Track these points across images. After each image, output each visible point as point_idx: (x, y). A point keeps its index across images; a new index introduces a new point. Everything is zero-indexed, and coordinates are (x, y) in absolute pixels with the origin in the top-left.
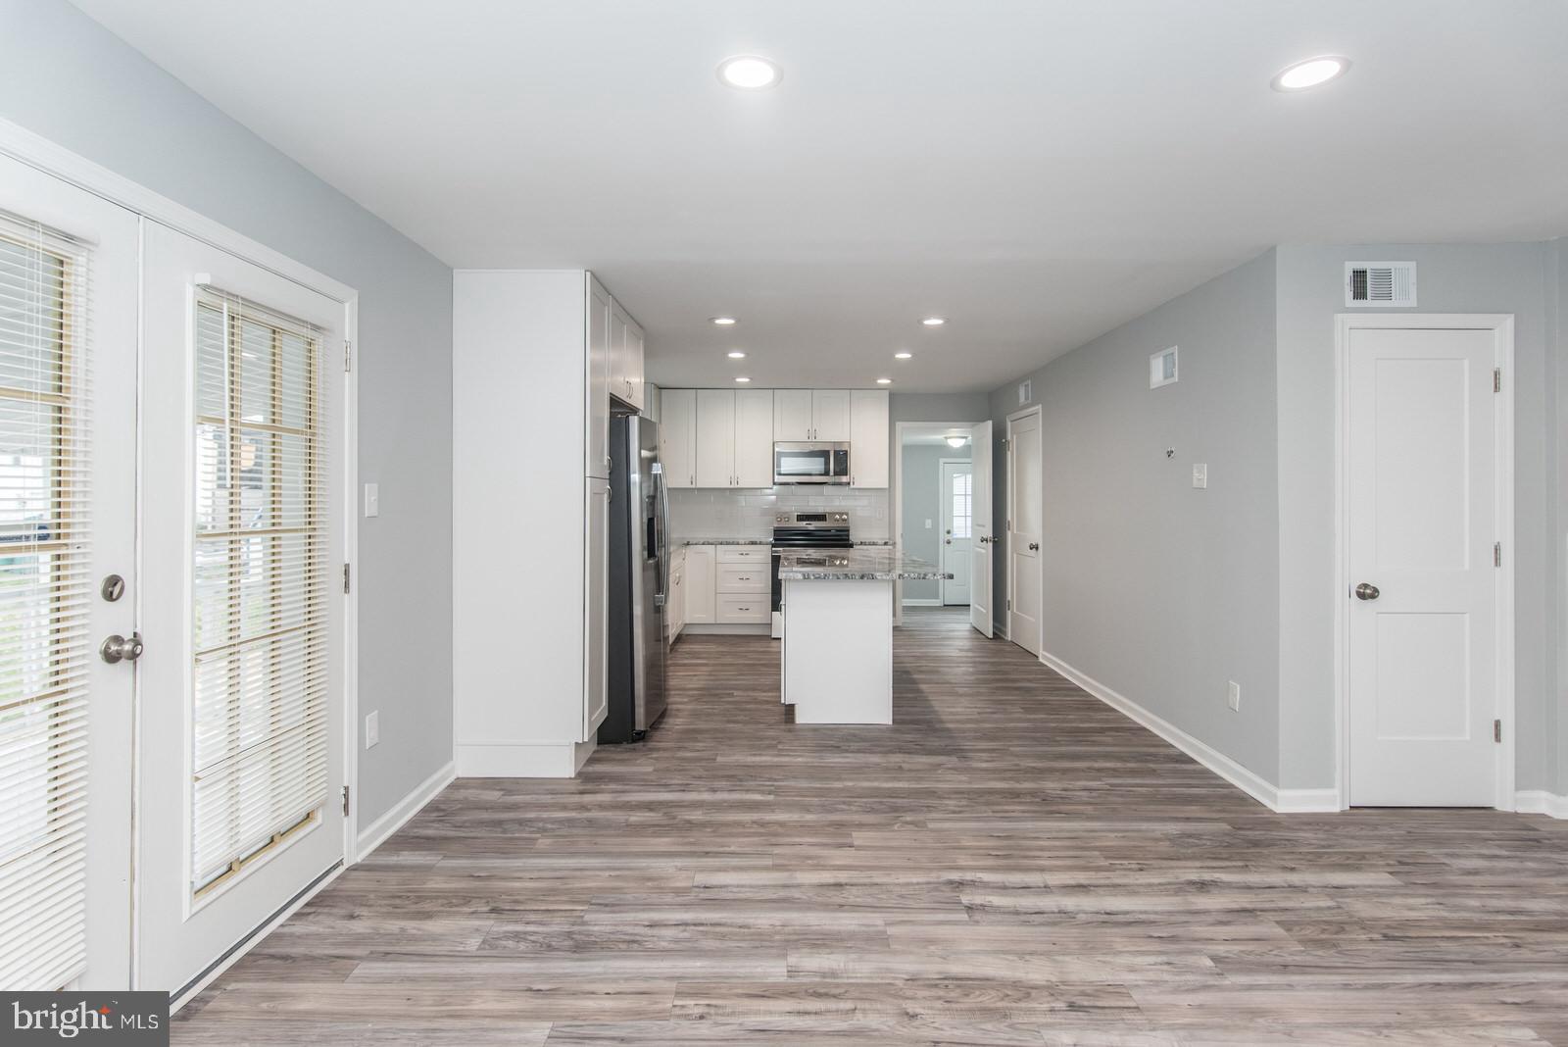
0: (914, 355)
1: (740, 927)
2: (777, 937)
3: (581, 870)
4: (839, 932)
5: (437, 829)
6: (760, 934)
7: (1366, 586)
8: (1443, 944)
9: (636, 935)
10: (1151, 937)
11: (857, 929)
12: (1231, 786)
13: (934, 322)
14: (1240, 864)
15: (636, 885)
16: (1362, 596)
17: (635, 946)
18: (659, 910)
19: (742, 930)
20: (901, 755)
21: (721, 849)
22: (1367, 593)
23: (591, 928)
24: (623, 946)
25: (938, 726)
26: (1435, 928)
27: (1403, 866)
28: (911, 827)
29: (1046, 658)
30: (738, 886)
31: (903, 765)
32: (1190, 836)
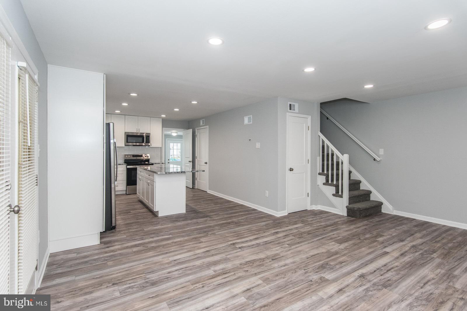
0: (180, 110)
1: (193, 266)
2: (204, 266)
3: (132, 266)
4: (217, 260)
5: (61, 270)
6: (199, 266)
7: (291, 168)
8: (316, 233)
9: (166, 276)
10: (275, 244)
11: (221, 258)
12: (267, 213)
13: (194, 102)
14: (279, 227)
15: (153, 266)
16: (290, 170)
17: (169, 278)
18: (168, 269)
19: (194, 267)
20: (195, 219)
21: (170, 251)
22: (291, 170)
23: (151, 279)
24: (166, 280)
25: (197, 211)
26: (313, 231)
27: (303, 222)
28: (212, 235)
29: (209, 192)
30: (183, 258)
31: (198, 222)
32: (268, 224)
